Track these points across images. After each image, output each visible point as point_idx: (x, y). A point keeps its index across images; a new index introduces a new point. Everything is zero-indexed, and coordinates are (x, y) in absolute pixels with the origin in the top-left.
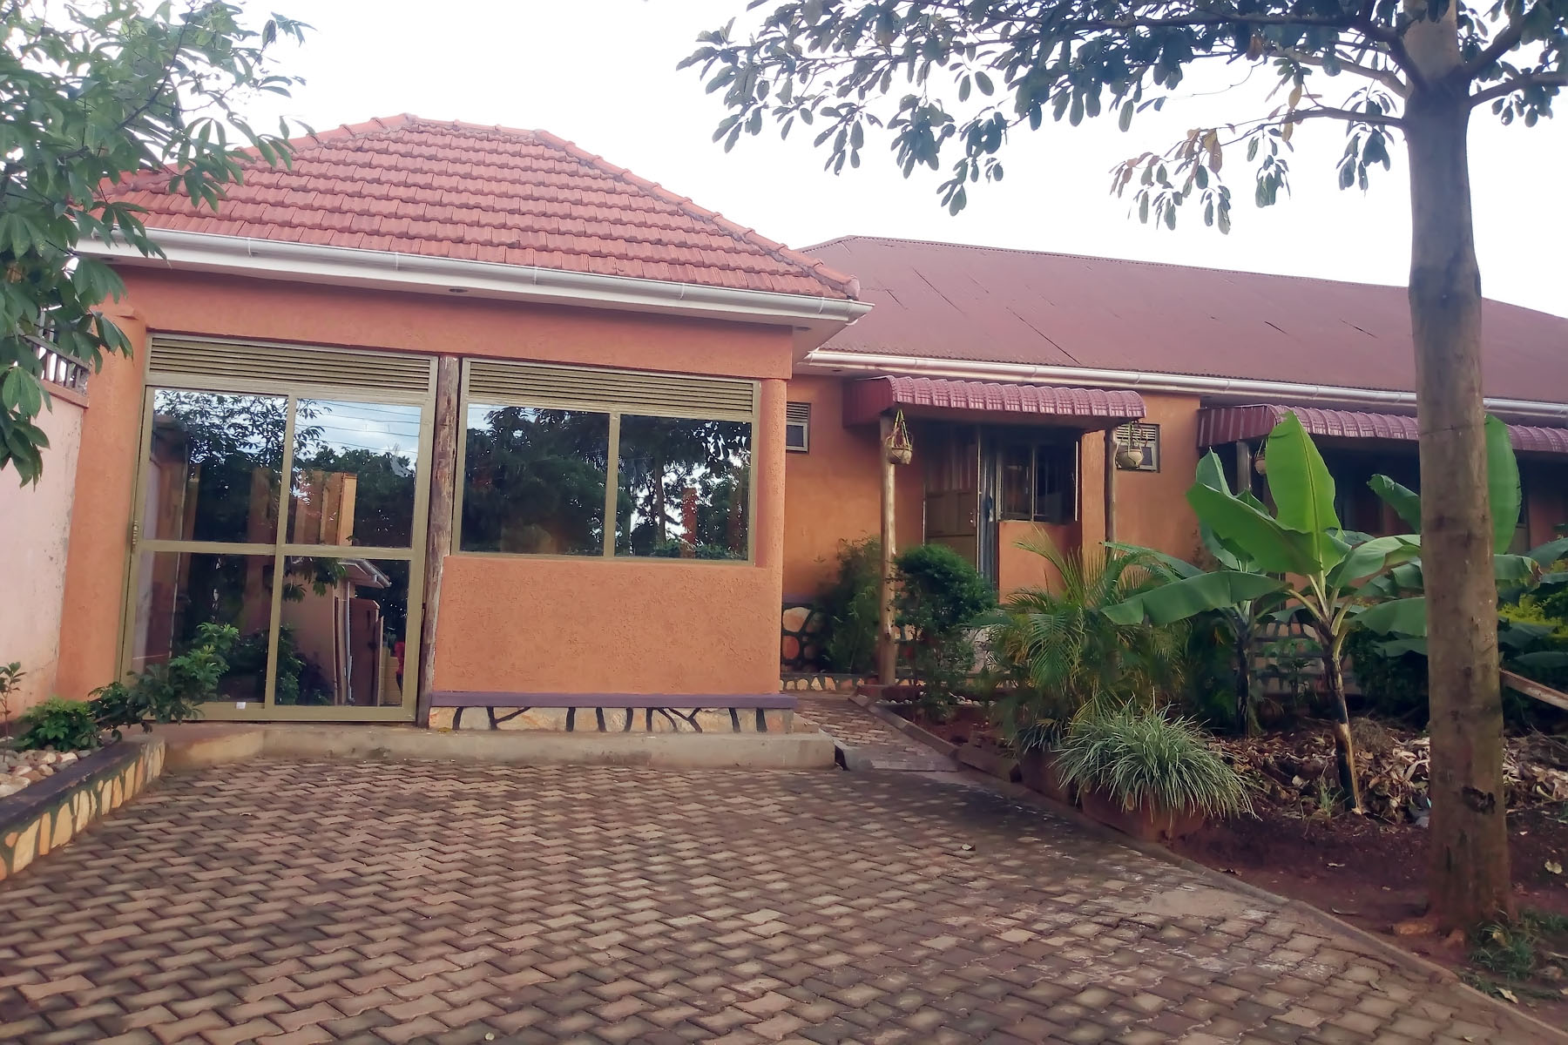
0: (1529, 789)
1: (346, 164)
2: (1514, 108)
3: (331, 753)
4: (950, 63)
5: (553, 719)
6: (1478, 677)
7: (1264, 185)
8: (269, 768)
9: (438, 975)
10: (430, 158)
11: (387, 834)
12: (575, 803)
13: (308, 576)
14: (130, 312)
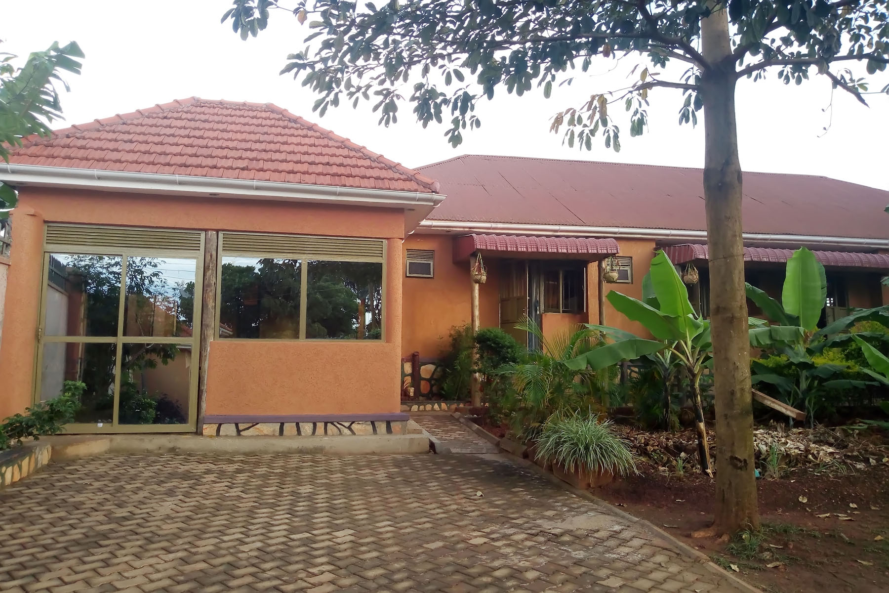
0: (806, 457)
1: (156, 126)
2: (790, 74)
3: (147, 450)
4: (439, 65)
5: (272, 429)
6: (738, 395)
7: (636, 124)
8: (110, 459)
9: (151, 566)
10: (204, 121)
11: (158, 493)
12: (272, 475)
13: (159, 354)
14: (32, 212)
